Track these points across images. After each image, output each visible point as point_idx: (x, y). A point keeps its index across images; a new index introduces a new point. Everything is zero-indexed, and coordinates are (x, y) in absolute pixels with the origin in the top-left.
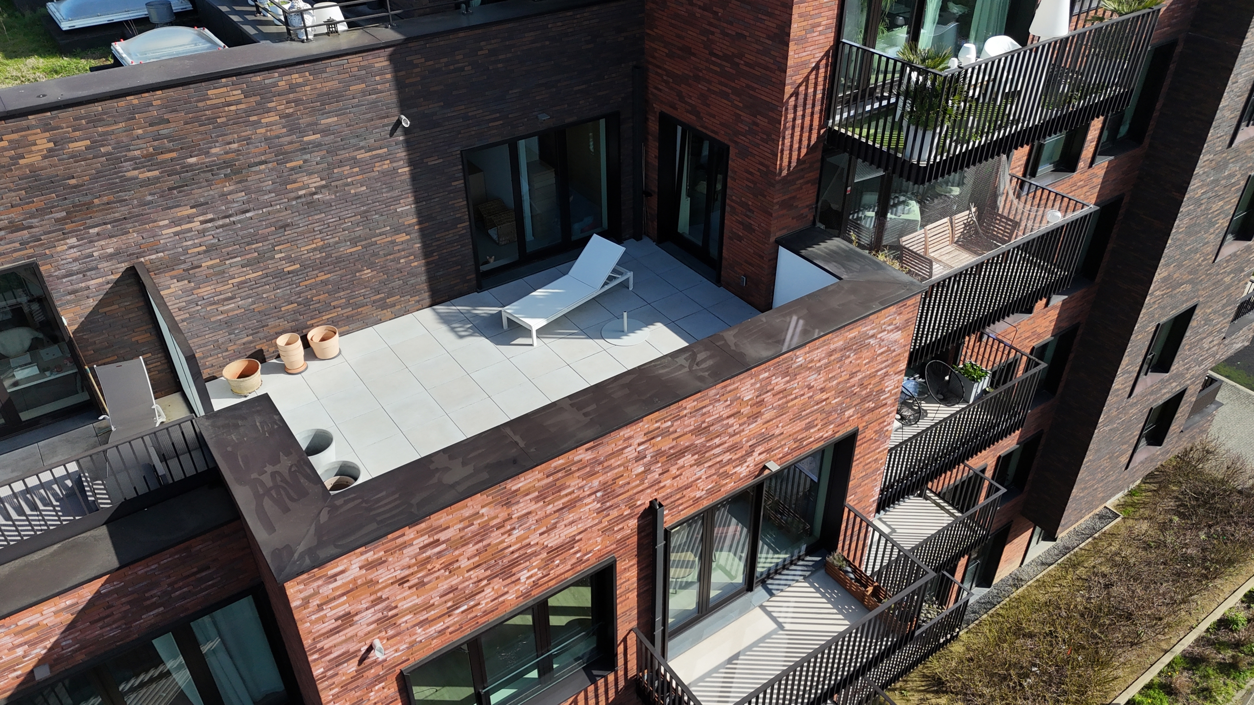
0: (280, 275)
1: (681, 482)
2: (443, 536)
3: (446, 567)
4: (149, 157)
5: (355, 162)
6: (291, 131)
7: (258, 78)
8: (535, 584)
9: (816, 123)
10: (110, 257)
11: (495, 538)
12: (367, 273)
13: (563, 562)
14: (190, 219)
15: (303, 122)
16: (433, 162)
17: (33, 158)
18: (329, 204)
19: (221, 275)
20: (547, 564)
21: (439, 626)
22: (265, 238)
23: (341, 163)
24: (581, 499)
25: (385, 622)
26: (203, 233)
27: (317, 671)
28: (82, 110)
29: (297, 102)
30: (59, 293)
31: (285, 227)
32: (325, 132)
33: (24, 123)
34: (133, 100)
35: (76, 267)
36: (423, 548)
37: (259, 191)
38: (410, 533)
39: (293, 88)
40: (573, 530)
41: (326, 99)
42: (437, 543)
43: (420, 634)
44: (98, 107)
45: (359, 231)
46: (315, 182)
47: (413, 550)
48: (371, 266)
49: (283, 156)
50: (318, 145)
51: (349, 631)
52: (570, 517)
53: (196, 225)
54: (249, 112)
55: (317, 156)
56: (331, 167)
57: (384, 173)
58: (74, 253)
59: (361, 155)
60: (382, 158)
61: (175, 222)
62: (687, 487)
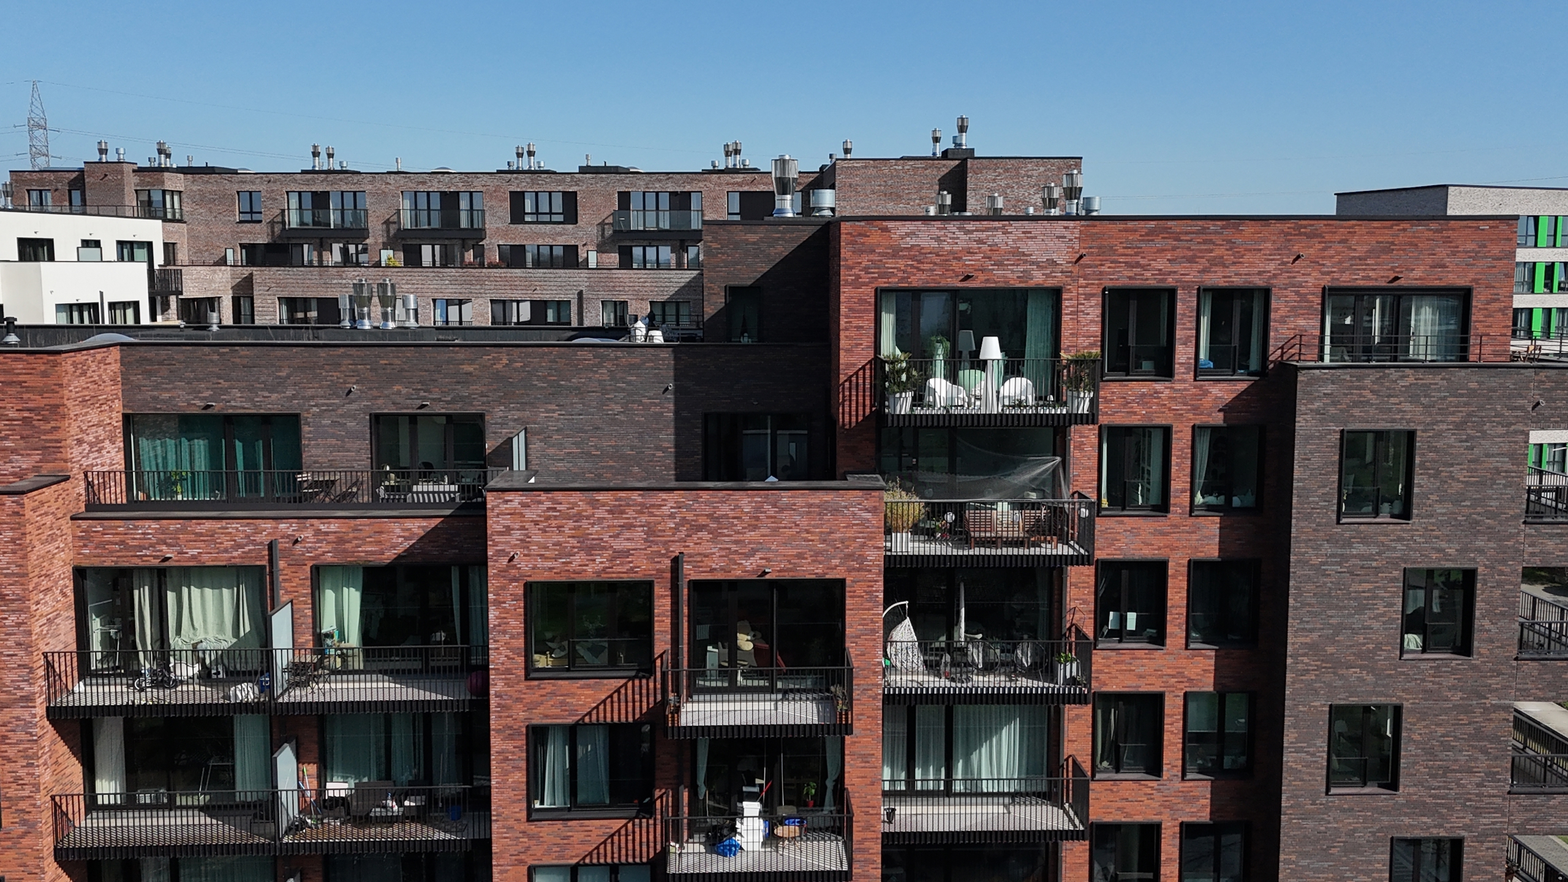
0: (589, 454)
1: (701, 549)
2: (559, 507)
3: (558, 527)
4: (545, 377)
5: (640, 403)
6: (611, 380)
7: (602, 350)
8: (604, 569)
9: (868, 402)
10: (515, 420)
11: (584, 523)
12: (636, 469)
13: (622, 564)
14: (554, 411)
15: (618, 376)
16: (685, 414)
17: (499, 366)
18: (622, 422)
19: (561, 446)
20: (612, 559)
21: (549, 564)
22: (586, 432)
23: (634, 402)
24: (635, 526)
25: (525, 543)
26: (558, 420)
27: (490, 553)
28: (524, 350)
29: (617, 365)
30: (489, 430)
31: (597, 428)
32: (629, 383)
33: (500, 350)
34: (546, 349)
35: (500, 421)
36: (549, 509)
37: (589, 406)
38: (543, 496)
39: (617, 358)
40: (629, 545)
41: (632, 367)
42: (554, 509)
43: (540, 563)
44: (530, 350)
45: (636, 442)
46: (618, 408)
47: (544, 507)
48: (639, 466)
49: (605, 391)
50: (623, 390)
51: (507, 538)
52: (627, 535)
53: (555, 415)
54: (594, 365)
55: (622, 395)
56: (628, 402)
57: (655, 413)
58: (501, 414)
59: (645, 400)
60: (656, 405)
61: (547, 411)
62: (706, 556)
